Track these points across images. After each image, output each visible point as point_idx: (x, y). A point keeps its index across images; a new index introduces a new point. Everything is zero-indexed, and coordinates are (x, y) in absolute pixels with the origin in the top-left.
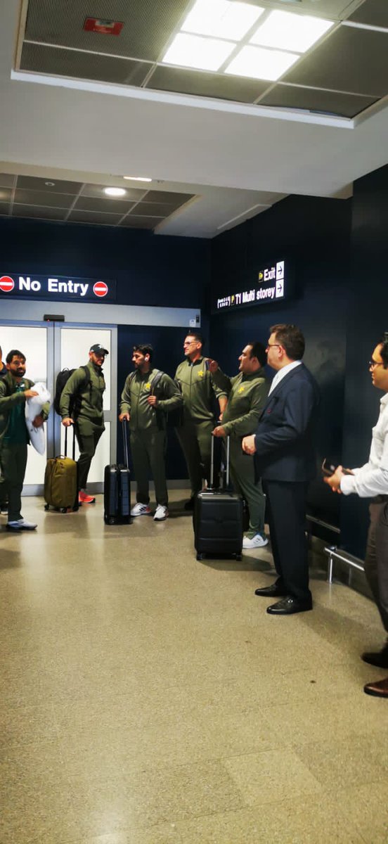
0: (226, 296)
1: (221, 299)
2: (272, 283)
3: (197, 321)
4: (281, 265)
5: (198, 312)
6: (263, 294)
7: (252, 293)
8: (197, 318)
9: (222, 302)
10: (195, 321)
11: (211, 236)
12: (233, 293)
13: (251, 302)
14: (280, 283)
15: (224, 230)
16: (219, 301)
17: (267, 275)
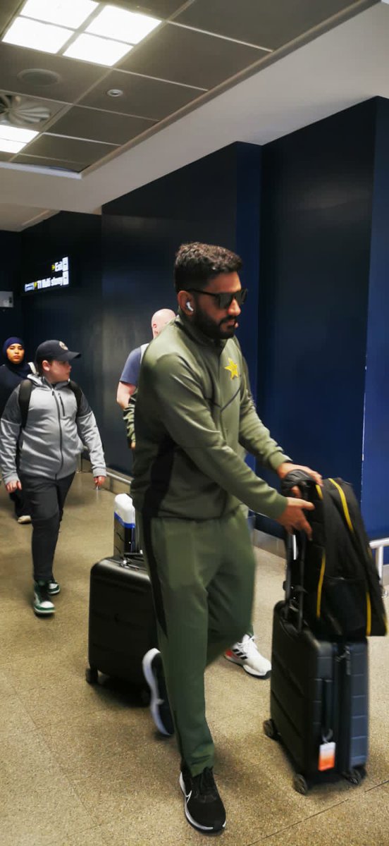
0: (31, 282)
1: (28, 283)
2: (60, 274)
3: (10, 302)
4: (65, 260)
5: (10, 294)
6: (56, 281)
7: (48, 280)
8: (10, 299)
9: (29, 287)
10: (8, 301)
11: (19, 230)
12: (35, 280)
13: (48, 288)
14: (66, 274)
15: (27, 227)
16: (27, 286)
17: (57, 267)
